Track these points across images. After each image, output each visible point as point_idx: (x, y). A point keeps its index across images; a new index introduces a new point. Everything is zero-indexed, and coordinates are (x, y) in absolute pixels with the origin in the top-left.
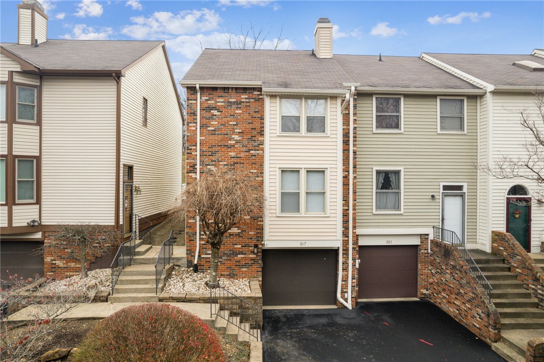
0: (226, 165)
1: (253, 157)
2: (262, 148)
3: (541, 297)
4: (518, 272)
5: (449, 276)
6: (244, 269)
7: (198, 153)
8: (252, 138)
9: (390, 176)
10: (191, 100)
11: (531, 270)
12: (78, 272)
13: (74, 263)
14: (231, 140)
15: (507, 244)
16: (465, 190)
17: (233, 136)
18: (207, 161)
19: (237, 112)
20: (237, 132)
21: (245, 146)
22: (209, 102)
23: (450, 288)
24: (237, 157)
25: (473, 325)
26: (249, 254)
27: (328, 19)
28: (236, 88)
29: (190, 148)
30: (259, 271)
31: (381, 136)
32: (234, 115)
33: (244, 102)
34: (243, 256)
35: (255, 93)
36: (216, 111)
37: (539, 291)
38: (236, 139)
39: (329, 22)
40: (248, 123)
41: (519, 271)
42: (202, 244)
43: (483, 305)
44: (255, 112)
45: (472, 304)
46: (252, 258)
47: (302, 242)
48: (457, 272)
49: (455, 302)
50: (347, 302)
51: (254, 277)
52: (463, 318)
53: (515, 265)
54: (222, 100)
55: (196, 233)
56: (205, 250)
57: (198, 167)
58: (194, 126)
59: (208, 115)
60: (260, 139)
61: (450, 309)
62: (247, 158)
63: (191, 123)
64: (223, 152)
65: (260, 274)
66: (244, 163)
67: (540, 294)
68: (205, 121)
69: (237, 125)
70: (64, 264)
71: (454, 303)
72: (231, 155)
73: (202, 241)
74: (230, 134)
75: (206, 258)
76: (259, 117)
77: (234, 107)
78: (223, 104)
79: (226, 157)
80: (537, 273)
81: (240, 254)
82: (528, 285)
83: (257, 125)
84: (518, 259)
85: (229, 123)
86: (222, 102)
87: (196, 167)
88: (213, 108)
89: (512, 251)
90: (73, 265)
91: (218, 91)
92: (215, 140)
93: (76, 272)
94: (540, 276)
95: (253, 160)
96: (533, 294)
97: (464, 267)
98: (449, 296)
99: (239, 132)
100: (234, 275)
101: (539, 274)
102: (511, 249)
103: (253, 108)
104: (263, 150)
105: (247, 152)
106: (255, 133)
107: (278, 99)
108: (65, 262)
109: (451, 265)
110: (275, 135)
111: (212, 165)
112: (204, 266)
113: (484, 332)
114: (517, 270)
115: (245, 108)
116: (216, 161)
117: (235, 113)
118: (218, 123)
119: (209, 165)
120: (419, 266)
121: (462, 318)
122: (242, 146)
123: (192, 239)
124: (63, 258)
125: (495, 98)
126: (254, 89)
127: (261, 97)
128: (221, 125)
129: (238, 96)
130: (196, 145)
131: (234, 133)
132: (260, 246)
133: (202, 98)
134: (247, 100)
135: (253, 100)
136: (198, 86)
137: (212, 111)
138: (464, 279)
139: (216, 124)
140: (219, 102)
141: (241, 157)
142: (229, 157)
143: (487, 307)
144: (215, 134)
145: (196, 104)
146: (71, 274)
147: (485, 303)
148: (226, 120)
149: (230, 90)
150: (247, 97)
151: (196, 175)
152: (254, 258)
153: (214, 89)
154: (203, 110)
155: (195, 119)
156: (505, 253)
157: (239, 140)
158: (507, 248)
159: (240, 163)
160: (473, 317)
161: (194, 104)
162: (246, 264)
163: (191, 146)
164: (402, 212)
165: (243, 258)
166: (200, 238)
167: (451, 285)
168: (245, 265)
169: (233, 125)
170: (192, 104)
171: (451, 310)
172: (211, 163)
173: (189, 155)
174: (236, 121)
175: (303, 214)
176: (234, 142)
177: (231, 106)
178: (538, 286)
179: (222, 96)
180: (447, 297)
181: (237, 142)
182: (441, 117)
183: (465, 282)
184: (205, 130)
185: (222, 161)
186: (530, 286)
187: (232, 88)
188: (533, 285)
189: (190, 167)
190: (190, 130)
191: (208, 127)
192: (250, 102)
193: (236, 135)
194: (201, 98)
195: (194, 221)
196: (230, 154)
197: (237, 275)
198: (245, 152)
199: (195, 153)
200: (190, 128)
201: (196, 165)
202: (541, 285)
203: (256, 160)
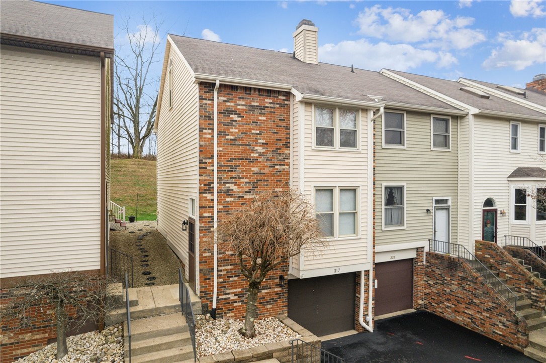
0: (248, 183)
1: (279, 173)
2: (287, 163)
3: (535, 298)
4: (507, 277)
5: (456, 287)
6: (269, 306)
7: (215, 168)
8: (277, 151)
9: (393, 191)
10: (206, 99)
11: (523, 275)
12: (37, 346)
13: (30, 334)
14: (253, 153)
15: (494, 252)
16: (450, 203)
17: (256, 148)
18: (225, 178)
19: (260, 118)
20: (260, 143)
21: (269, 160)
22: (228, 104)
23: (457, 298)
24: (261, 174)
25: (494, 332)
26: (274, 288)
27: (310, 21)
28: (260, 90)
29: (204, 161)
30: (285, 306)
31: (388, 151)
32: (257, 123)
33: (268, 107)
34: (267, 291)
35: (280, 97)
36: (236, 116)
37: (533, 293)
38: (259, 151)
39: (313, 25)
40: (273, 133)
41: (509, 276)
42: (220, 283)
43: (508, 314)
44: (280, 120)
45: (492, 313)
46: (277, 291)
47: (336, 268)
48: (469, 283)
49: (466, 311)
50: (368, 325)
51: (279, 314)
52: (478, 326)
53: (505, 271)
54: (244, 103)
55: (213, 269)
56: (223, 289)
57: (215, 185)
58: (209, 134)
59: (226, 120)
60: (286, 152)
61: (458, 317)
62: (272, 174)
63: (206, 129)
64: (245, 166)
65: (286, 309)
66: (268, 181)
67: (533, 296)
68: (223, 128)
69: (261, 134)
70: (10, 338)
71: (464, 312)
72: (254, 171)
73: (220, 278)
74: (252, 145)
75: (225, 299)
76: (284, 127)
77: (257, 112)
78: (244, 107)
79: (248, 173)
80: (530, 277)
81: (263, 289)
82: (520, 288)
83: (282, 136)
84: (507, 266)
85: (251, 131)
86: (243, 105)
87: (212, 185)
88: (232, 112)
89: (501, 259)
90: (28, 337)
91: (239, 91)
92: (235, 152)
93: (34, 346)
94: (533, 280)
95: (279, 176)
96: (526, 296)
97: (480, 278)
98: (456, 305)
99: (263, 143)
100: (258, 315)
101: (532, 279)
102: (500, 257)
103: (278, 115)
104: (289, 165)
105: (272, 167)
106: (280, 144)
107: (313, 107)
108: (12, 335)
109: (459, 276)
110: (309, 149)
111: (232, 183)
112: (222, 309)
113: (511, 339)
114: (507, 275)
115: (269, 114)
116: (236, 178)
117: (259, 120)
118: (239, 131)
119: (228, 183)
120: (415, 278)
121: (476, 326)
122: (266, 160)
123: (208, 277)
124: (9, 329)
125: (476, 120)
126: (279, 93)
127: (286, 102)
128: (242, 133)
129: (262, 100)
130: (212, 157)
131: (257, 144)
132: (286, 277)
133: (220, 98)
134: (272, 105)
135: (278, 106)
136: (218, 83)
137: (231, 116)
138: (480, 290)
139: (236, 133)
140: (240, 105)
141: (264, 174)
142: (252, 173)
143: (514, 316)
144: (236, 145)
145: (212, 105)
146: (25, 351)
147: (511, 312)
148: (248, 127)
149: (252, 92)
150: (271, 101)
151: (213, 195)
152: (279, 291)
153: (234, 88)
154: (220, 113)
155: (211, 124)
156: (491, 260)
157: (263, 153)
158: (494, 256)
159: (264, 180)
160: (494, 325)
161: (209, 104)
162: (271, 299)
163: (206, 159)
164: (405, 227)
165: (268, 293)
166: (218, 275)
167: (459, 295)
168: (271, 301)
169: (257, 134)
170: (206, 104)
171: (460, 319)
172: (230, 181)
173: (203, 170)
174: (259, 130)
175: (337, 237)
176: (257, 155)
177: (254, 111)
178: (532, 289)
179: (243, 98)
180: (454, 306)
181: (261, 155)
182: (434, 134)
183: (482, 293)
184: (223, 139)
185: (243, 178)
186: (522, 289)
187: (255, 89)
188: (525, 288)
189: (205, 185)
190: (205, 138)
191: (226, 135)
192: (275, 108)
193: (260, 146)
194: (218, 98)
195: (210, 254)
196: (253, 169)
197: (261, 314)
198: (270, 167)
199: (211, 168)
200: (204, 136)
201: (213, 183)
202: (536, 288)
203: (281, 176)
